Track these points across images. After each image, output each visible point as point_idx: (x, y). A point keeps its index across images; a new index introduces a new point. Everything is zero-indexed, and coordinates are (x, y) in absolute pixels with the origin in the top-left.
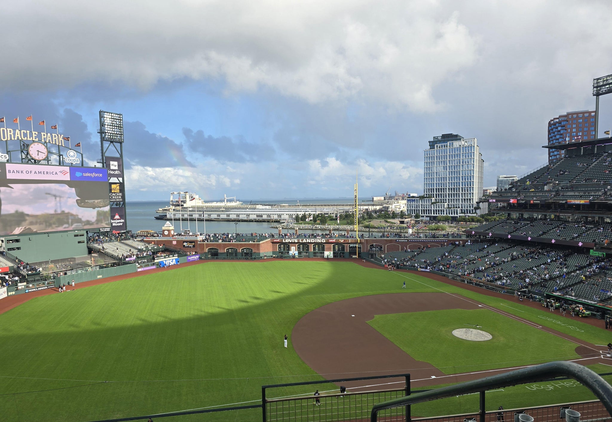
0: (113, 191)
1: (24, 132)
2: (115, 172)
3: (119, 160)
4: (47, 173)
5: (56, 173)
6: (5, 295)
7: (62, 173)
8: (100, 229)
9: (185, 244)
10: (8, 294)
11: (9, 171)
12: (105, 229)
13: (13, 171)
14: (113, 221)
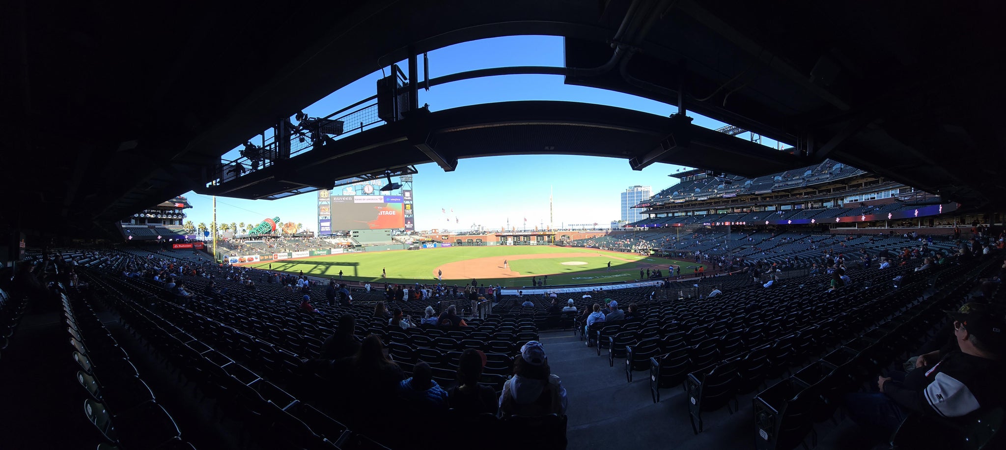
0: (407, 208)
2: (408, 198)
3: (410, 191)
5: (377, 199)
6: (342, 252)
7: (380, 199)
9: (443, 237)
13: (357, 199)
14: (407, 225)
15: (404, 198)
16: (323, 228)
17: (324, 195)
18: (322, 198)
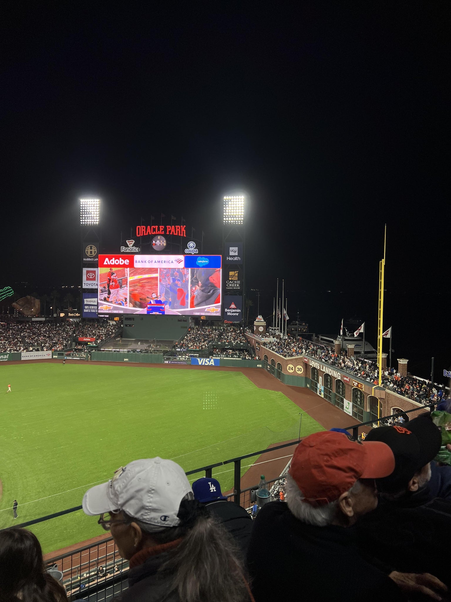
0: (230, 279)
1: (153, 228)
2: (235, 258)
4: (164, 262)
5: (172, 262)
6: (50, 357)
7: (177, 262)
8: (210, 317)
9: (257, 345)
10: (52, 356)
11: (136, 262)
12: (214, 317)
13: (139, 261)
14: (228, 311)
15: (227, 258)
16: (86, 307)
17: (91, 252)
18: (89, 257)
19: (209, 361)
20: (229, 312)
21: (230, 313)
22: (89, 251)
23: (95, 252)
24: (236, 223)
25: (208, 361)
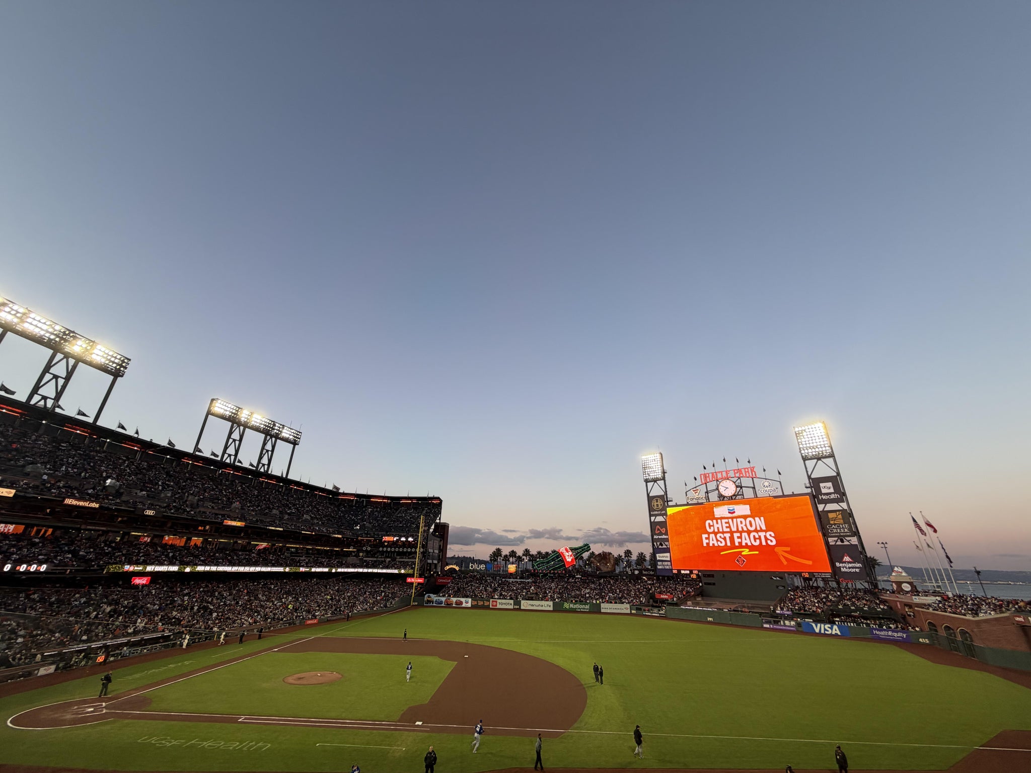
0: (832, 522)
2: (831, 496)
6: (628, 611)
8: (815, 574)
10: (631, 612)
12: (823, 574)
14: (841, 565)
15: (820, 497)
16: (659, 563)
17: (657, 505)
18: (656, 511)
19: (831, 628)
20: (843, 567)
21: (845, 568)
22: (656, 503)
23: (661, 504)
24: (819, 454)
25: (829, 627)
